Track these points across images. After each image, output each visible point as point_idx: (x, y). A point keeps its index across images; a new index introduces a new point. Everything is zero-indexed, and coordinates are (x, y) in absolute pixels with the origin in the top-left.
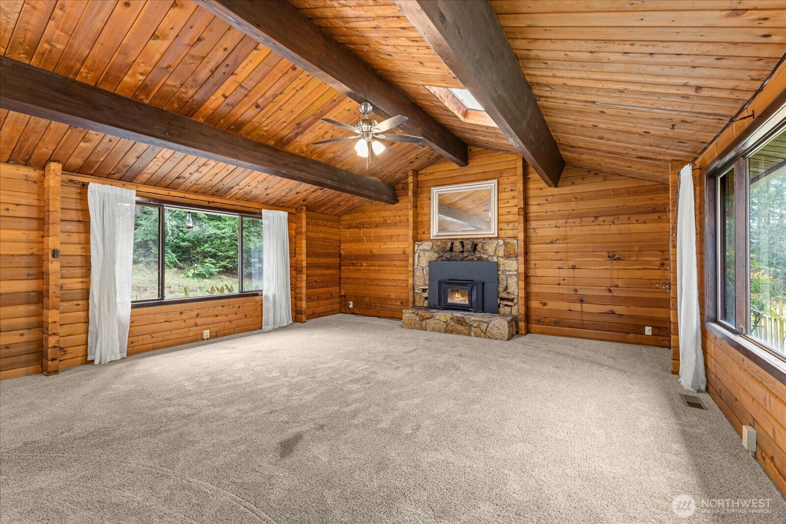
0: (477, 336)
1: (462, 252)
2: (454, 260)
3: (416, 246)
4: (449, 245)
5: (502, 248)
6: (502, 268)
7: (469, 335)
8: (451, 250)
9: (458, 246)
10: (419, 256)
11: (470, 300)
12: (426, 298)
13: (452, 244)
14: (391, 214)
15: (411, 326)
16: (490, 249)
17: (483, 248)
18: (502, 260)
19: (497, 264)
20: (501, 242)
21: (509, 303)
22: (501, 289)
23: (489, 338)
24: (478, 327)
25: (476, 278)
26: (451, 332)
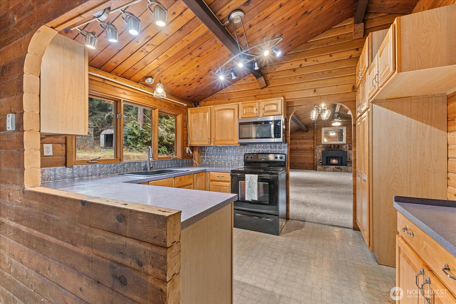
0: (344, 172)
1: (334, 148)
2: (331, 150)
3: (317, 146)
4: (329, 146)
5: (348, 147)
6: (348, 153)
7: (342, 172)
8: (330, 147)
9: (333, 146)
10: (318, 149)
11: (338, 162)
12: (321, 162)
13: (331, 146)
14: (305, 135)
15: (320, 170)
16: (344, 147)
17: (341, 147)
18: (348, 151)
19: (347, 152)
20: (348, 145)
21: (351, 163)
22: (348, 159)
23: (348, 172)
24: (345, 169)
25: (340, 156)
26: (335, 171)
